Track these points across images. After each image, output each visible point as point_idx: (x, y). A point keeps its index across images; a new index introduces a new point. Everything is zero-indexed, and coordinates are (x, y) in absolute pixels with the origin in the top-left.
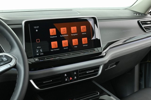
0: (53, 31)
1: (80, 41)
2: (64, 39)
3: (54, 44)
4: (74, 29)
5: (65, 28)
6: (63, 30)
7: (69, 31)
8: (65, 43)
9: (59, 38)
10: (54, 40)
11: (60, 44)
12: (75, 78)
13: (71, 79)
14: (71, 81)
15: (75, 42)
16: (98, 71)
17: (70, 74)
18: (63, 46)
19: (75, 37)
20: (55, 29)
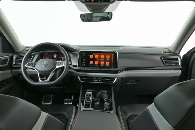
0: (91, 56)
1: (105, 63)
2: (96, 61)
3: (91, 62)
4: (102, 57)
5: (98, 56)
6: (97, 57)
7: (100, 57)
8: (97, 63)
9: (94, 60)
10: (91, 60)
11: (94, 63)
12: (99, 81)
13: (97, 80)
14: (97, 82)
15: (102, 63)
16: (114, 81)
17: (97, 78)
18: (96, 64)
19: (102, 61)
20: (92, 56)
